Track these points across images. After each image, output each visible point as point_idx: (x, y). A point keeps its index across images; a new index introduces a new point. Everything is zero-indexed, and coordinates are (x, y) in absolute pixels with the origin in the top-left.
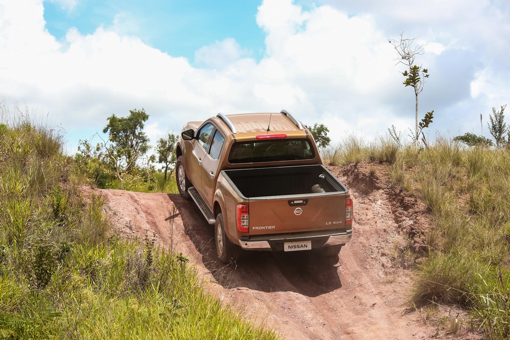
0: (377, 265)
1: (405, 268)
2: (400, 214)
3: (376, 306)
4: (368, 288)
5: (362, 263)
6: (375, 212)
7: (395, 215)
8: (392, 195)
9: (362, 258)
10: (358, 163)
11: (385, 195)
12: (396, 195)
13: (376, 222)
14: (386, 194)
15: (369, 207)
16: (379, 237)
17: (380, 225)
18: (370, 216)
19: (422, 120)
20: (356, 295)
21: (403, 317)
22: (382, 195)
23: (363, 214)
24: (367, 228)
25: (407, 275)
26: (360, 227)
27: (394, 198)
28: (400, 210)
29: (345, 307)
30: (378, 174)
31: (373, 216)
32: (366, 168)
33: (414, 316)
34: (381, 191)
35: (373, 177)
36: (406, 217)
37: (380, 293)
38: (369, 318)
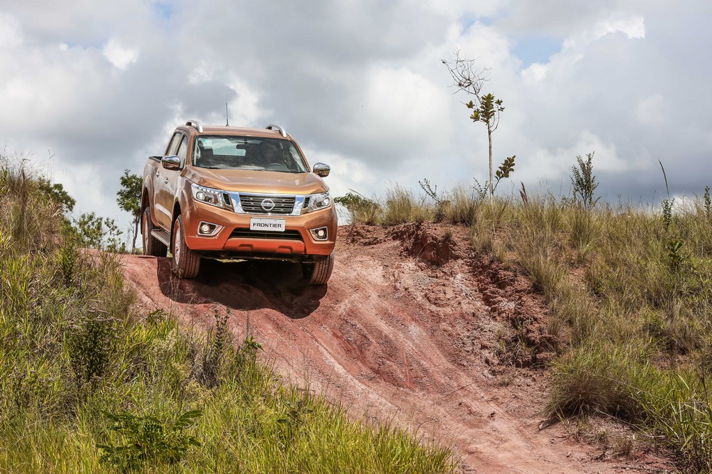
0: (478, 361)
1: (518, 365)
2: (492, 292)
3: (496, 417)
4: (474, 391)
5: (452, 358)
6: (457, 289)
7: (484, 294)
8: (478, 267)
9: (451, 351)
10: (422, 222)
11: (467, 267)
12: (484, 267)
13: (460, 303)
14: (467, 265)
15: (446, 282)
16: (468, 323)
17: (466, 307)
18: (450, 294)
19: (500, 168)
20: (460, 401)
21: (541, 432)
22: (462, 267)
23: (439, 291)
24: (448, 310)
25: (525, 376)
26: (439, 309)
27: (480, 272)
28: (492, 288)
29: (448, 416)
30: (454, 238)
31: (454, 295)
32: (435, 229)
33: (557, 431)
34: (460, 261)
35: (449, 241)
36: (502, 297)
37: (494, 399)
38: (494, 433)
